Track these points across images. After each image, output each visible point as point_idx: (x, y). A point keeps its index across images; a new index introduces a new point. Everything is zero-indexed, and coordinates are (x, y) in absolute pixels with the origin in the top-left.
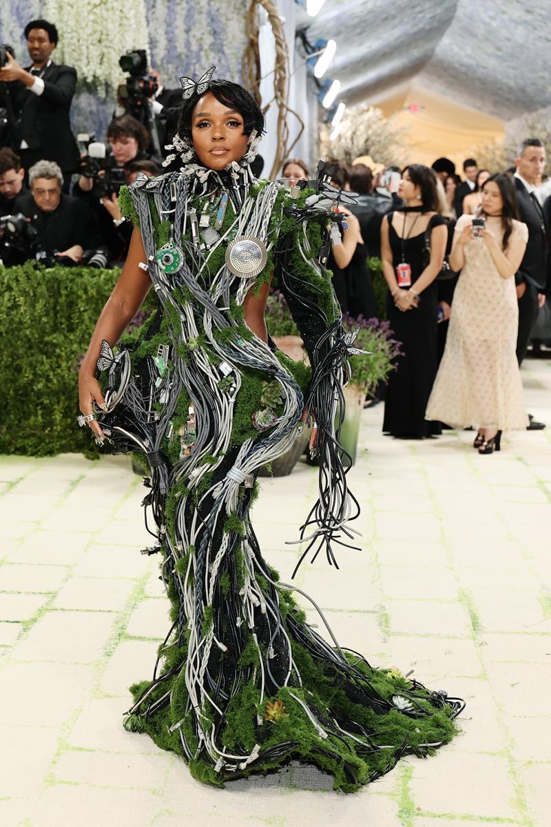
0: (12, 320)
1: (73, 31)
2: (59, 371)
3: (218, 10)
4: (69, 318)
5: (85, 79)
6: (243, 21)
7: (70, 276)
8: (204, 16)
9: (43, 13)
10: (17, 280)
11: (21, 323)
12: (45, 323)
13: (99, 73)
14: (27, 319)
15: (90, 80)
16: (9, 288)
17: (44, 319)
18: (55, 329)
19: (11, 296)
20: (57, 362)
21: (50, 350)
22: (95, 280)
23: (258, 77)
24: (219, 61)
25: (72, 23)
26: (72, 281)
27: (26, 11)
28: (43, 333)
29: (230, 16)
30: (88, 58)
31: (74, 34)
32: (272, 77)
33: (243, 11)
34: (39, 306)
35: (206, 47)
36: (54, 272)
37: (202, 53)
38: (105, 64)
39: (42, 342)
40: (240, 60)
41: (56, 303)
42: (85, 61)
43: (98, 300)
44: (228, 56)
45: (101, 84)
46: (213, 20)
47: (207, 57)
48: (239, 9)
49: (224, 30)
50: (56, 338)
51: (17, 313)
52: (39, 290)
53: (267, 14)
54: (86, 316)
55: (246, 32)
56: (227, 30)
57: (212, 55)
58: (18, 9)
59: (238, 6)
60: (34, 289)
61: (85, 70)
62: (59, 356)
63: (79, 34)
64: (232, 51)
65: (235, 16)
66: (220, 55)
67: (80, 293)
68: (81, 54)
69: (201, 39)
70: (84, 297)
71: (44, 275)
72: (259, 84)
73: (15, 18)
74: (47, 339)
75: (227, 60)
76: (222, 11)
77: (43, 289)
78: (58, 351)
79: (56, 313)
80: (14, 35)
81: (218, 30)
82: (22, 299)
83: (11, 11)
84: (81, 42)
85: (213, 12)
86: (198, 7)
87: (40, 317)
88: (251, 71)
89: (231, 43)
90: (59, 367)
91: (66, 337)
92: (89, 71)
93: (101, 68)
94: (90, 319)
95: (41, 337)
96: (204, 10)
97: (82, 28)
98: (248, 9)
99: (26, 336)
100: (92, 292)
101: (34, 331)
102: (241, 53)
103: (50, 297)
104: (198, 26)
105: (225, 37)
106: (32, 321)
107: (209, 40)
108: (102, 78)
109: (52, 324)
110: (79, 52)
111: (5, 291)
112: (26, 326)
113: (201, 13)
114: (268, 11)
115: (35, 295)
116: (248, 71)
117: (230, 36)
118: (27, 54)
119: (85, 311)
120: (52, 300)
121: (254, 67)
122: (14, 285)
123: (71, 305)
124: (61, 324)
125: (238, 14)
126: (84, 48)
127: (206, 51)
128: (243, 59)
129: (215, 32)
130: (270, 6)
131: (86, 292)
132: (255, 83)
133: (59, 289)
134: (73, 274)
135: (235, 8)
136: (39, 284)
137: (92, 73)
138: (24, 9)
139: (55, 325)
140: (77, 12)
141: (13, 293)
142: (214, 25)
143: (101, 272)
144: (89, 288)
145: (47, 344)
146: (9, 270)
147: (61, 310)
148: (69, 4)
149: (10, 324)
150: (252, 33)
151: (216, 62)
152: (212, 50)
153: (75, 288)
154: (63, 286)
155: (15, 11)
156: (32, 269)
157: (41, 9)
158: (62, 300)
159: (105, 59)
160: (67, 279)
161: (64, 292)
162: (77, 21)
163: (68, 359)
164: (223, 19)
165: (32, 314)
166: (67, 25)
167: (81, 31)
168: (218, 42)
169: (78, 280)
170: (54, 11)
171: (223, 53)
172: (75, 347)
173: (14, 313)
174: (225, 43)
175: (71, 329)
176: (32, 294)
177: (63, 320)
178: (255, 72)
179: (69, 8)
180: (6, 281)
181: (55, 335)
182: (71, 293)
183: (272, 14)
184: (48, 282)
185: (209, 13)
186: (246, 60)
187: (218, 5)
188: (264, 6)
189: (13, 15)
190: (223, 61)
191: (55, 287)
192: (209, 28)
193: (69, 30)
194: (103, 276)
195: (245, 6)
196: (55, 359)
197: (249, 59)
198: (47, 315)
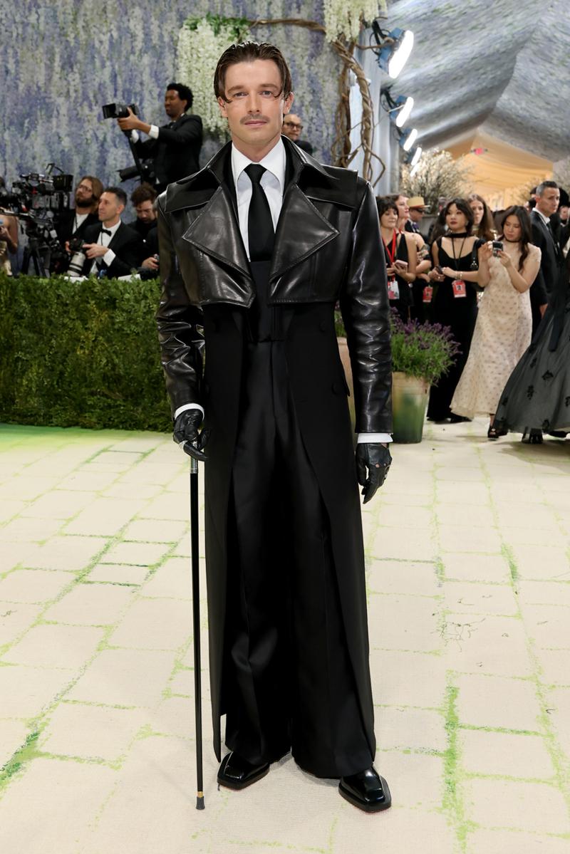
0: (147, 322)
1: (200, 90)
3: (316, 74)
5: (209, 129)
6: (337, 82)
8: (306, 78)
9: (176, 75)
10: (152, 291)
13: (220, 124)
15: (213, 130)
16: (145, 297)
19: (146, 303)
23: (349, 128)
24: (317, 115)
25: (199, 84)
27: (163, 74)
29: (327, 78)
30: (211, 112)
31: (201, 93)
32: (359, 127)
33: (337, 74)
35: (306, 103)
37: (304, 108)
40: (334, 114)
42: (209, 115)
44: (324, 111)
45: (222, 132)
46: (312, 82)
47: (307, 111)
48: (334, 73)
49: (321, 90)
51: (151, 317)
53: (356, 77)
55: (339, 92)
56: (324, 90)
57: (311, 110)
58: (156, 72)
59: (332, 71)
61: (209, 122)
63: (204, 92)
64: (328, 107)
65: (331, 79)
66: (318, 110)
69: (303, 97)
72: (349, 134)
73: (153, 79)
75: (323, 114)
76: (319, 74)
80: (153, 93)
81: (316, 90)
82: (155, 306)
83: (151, 74)
84: (206, 99)
85: (312, 75)
86: (300, 71)
88: (343, 122)
89: (326, 100)
92: (212, 122)
93: (221, 121)
96: (305, 74)
97: (207, 88)
98: (340, 73)
102: (335, 108)
104: (300, 86)
105: (322, 95)
107: (308, 98)
110: (204, 107)
111: (142, 299)
113: (303, 76)
114: (357, 75)
116: (340, 123)
117: (326, 95)
118: (164, 109)
121: (345, 119)
122: (149, 295)
125: (333, 77)
126: (208, 104)
127: (306, 106)
128: (336, 113)
129: (314, 91)
130: (358, 70)
132: (346, 133)
135: (330, 72)
137: (214, 124)
138: (161, 72)
140: (203, 75)
141: (148, 301)
142: (313, 86)
146: (145, 283)
148: (197, 69)
149: (146, 326)
150: (344, 92)
151: (314, 115)
152: (311, 106)
155: (153, 73)
157: (174, 73)
162: (203, 82)
164: (321, 81)
166: (195, 86)
167: (206, 91)
168: (317, 99)
170: (184, 74)
171: (320, 108)
173: (149, 317)
174: (322, 100)
178: (345, 124)
179: (197, 72)
180: (142, 291)
183: (360, 76)
185: (309, 76)
186: (339, 114)
187: (317, 70)
188: (354, 70)
189: (152, 77)
190: (320, 115)
192: (309, 89)
193: (197, 90)
195: (338, 71)
197: (341, 113)
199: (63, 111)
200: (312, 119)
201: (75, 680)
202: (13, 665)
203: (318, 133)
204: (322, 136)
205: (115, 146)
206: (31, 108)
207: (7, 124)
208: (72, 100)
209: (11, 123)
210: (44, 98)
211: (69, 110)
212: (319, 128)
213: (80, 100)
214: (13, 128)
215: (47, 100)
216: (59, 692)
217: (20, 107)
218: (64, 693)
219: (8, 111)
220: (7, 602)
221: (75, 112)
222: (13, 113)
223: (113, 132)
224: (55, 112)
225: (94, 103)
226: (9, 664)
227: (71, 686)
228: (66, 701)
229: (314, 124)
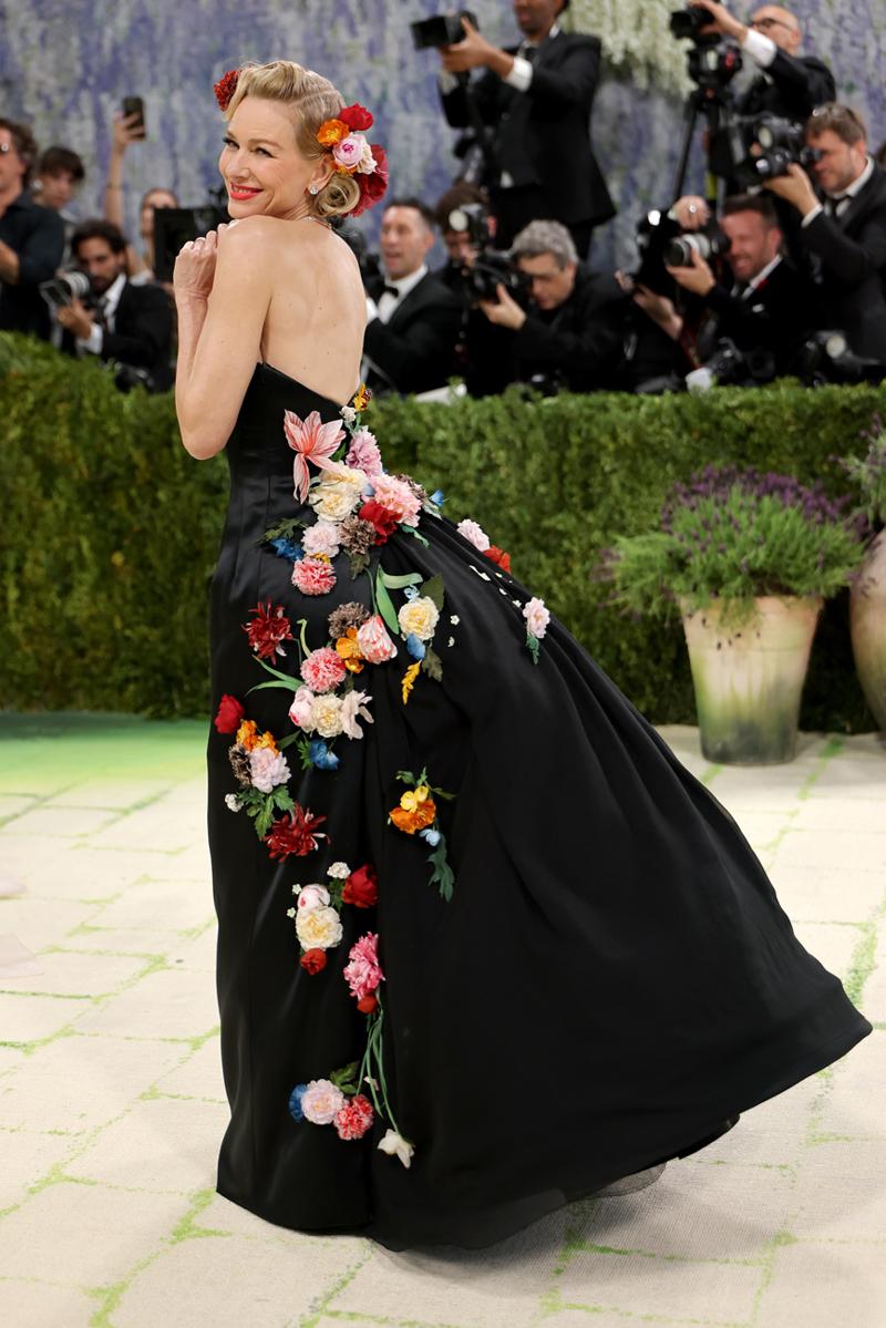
0: (486, 491)
2: (568, 579)
4: (585, 485)
5: (610, 57)
7: (587, 411)
10: (493, 421)
11: (501, 496)
12: (543, 496)
13: (634, 45)
14: (511, 489)
15: (618, 59)
16: (480, 436)
17: (542, 489)
18: (561, 505)
19: (482, 449)
20: (566, 564)
21: (553, 542)
22: (629, 416)
26: (589, 419)
28: (540, 513)
30: (614, 20)
34: (533, 466)
36: (557, 406)
38: (646, 30)
39: (537, 528)
41: (562, 458)
42: (608, 26)
43: (635, 451)
45: (638, 64)
50: (562, 521)
51: (495, 479)
52: (531, 439)
54: (615, 481)
60: (523, 435)
61: (612, 42)
62: (569, 554)
67: (605, 439)
68: (603, 14)
70: (611, 447)
71: (539, 413)
74: (547, 523)
77: (538, 435)
78: (566, 544)
79: (562, 477)
82: (502, 454)
87: (535, 485)
90: (569, 571)
91: (580, 519)
92: (615, 43)
93: (637, 36)
94: (623, 485)
95: (537, 520)
99: (511, 519)
100: (626, 437)
101: (525, 511)
103: (552, 448)
106: (520, 491)
108: (640, 55)
109: (555, 496)
110: (598, 11)
111: (473, 441)
112: (509, 501)
115: (524, 446)
119: (614, 471)
120: (555, 455)
122: (488, 430)
123: (589, 461)
124: (571, 496)
126: (607, 4)
131: (614, 437)
133: (566, 434)
134: (590, 406)
136: (531, 427)
137: (621, 46)
139: (561, 496)
141: (486, 444)
143: (641, 402)
144: (619, 430)
145: (547, 532)
146: (479, 404)
147: (572, 472)
149: (483, 498)
153: (595, 432)
154: (573, 428)
156: (519, 401)
158: (573, 453)
159: (646, 21)
160: (581, 415)
161: (575, 439)
163: (585, 558)
165: (520, 481)
169: (601, 417)
172: (597, 536)
173: (488, 478)
175: (589, 505)
176: (519, 444)
177: (575, 489)
180: (473, 423)
181: (560, 516)
182: (589, 440)
184: (548, 422)
191: (559, 429)
194: (644, 409)
196: (560, 559)
198: (546, 480)
199: (295, 40)
200: (840, 20)
201: (352, 1269)
202: (220, 1234)
203: (856, 50)
204: (864, 57)
205: (407, 108)
206: (226, 38)
207: (177, 73)
208: (313, 14)
209: (186, 74)
210: (253, 16)
211: (307, 37)
212: (857, 40)
213: (329, 14)
214: (189, 85)
215: (261, 20)
216: (318, 1295)
217: (203, 38)
218: (329, 1297)
219: (179, 48)
220: (204, 1099)
221: (318, 42)
222: (187, 54)
223: (402, 80)
224: (277, 46)
225: (358, 19)
226: (214, 1233)
227: (344, 1283)
228: (335, 1314)
229: (846, 30)
